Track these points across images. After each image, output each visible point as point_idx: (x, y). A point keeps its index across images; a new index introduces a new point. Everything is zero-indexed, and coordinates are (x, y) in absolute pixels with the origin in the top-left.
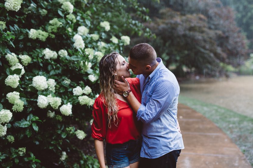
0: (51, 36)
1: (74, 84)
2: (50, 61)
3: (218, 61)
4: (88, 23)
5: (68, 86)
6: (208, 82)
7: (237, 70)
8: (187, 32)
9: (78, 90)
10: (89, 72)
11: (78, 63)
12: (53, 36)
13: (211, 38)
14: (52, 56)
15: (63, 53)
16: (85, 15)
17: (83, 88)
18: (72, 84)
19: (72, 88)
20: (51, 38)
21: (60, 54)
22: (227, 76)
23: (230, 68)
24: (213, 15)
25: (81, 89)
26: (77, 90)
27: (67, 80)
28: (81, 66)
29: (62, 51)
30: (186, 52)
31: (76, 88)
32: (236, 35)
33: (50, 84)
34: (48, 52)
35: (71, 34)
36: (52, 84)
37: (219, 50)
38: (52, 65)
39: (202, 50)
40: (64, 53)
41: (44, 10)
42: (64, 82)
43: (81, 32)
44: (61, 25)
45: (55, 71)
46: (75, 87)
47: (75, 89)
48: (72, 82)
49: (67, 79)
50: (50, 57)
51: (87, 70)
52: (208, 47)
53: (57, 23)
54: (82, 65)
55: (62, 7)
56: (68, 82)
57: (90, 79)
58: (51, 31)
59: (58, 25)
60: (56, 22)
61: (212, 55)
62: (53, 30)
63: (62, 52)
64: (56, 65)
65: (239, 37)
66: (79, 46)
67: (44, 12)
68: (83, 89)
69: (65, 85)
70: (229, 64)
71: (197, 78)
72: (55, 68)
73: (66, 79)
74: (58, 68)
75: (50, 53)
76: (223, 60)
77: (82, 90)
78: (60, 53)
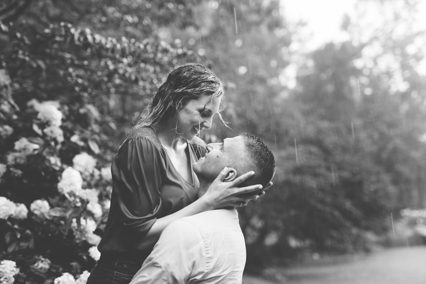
0: (15, 173)
1: (58, 269)
2: (9, 223)
3: (348, 224)
4: (94, 146)
5: (44, 274)
6: (335, 263)
7: (382, 239)
8: (291, 177)
9: (66, 280)
10: (91, 242)
11: (66, 223)
12: (19, 172)
13: (332, 185)
14: (12, 212)
15: (40, 208)
16: (87, 133)
17: (78, 276)
18: (55, 268)
19: (53, 278)
20: (14, 175)
21: (35, 209)
22: (367, 251)
23: (371, 236)
24: (331, 147)
25: (71, 277)
26: (63, 282)
27: (42, 261)
28: (74, 230)
29: (39, 202)
30: (293, 212)
31: (62, 277)
32: (373, 178)
33: (3, 271)
34: (4, 205)
35: (57, 168)
36: (8, 271)
37: (348, 205)
38: (14, 231)
39: (320, 206)
40: (41, 206)
41: (7, 127)
42: (36, 265)
43: (80, 166)
44: (35, 150)
45: (18, 244)
46: (60, 275)
47: (59, 279)
48: (54, 265)
49: (43, 259)
50: (8, 214)
51: (85, 237)
52: (329, 199)
53: (28, 147)
54: (74, 227)
55: (40, 116)
56: (45, 264)
57: (93, 257)
58: (13, 163)
59: (30, 151)
60: (25, 146)
61: (337, 213)
62: (18, 160)
63: (37, 205)
64: (22, 232)
65: (379, 181)
66: (68, 187)
67: (6, 130)
68: (76, 279)
69: (38, 271)
70: (368, 229)
71: (316, 257)
72: (21, 237)
73: (40, 260)
74: (25, 238)
75: (8, 206)
76: (356, 223)
77: (74, 280)
78: (33, 206)
